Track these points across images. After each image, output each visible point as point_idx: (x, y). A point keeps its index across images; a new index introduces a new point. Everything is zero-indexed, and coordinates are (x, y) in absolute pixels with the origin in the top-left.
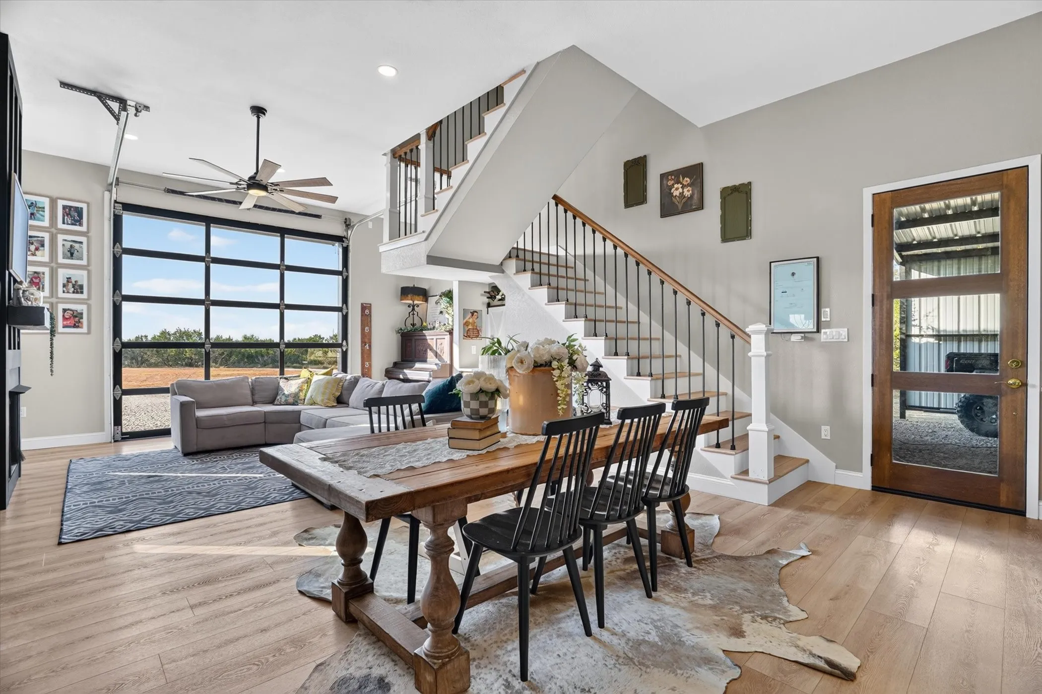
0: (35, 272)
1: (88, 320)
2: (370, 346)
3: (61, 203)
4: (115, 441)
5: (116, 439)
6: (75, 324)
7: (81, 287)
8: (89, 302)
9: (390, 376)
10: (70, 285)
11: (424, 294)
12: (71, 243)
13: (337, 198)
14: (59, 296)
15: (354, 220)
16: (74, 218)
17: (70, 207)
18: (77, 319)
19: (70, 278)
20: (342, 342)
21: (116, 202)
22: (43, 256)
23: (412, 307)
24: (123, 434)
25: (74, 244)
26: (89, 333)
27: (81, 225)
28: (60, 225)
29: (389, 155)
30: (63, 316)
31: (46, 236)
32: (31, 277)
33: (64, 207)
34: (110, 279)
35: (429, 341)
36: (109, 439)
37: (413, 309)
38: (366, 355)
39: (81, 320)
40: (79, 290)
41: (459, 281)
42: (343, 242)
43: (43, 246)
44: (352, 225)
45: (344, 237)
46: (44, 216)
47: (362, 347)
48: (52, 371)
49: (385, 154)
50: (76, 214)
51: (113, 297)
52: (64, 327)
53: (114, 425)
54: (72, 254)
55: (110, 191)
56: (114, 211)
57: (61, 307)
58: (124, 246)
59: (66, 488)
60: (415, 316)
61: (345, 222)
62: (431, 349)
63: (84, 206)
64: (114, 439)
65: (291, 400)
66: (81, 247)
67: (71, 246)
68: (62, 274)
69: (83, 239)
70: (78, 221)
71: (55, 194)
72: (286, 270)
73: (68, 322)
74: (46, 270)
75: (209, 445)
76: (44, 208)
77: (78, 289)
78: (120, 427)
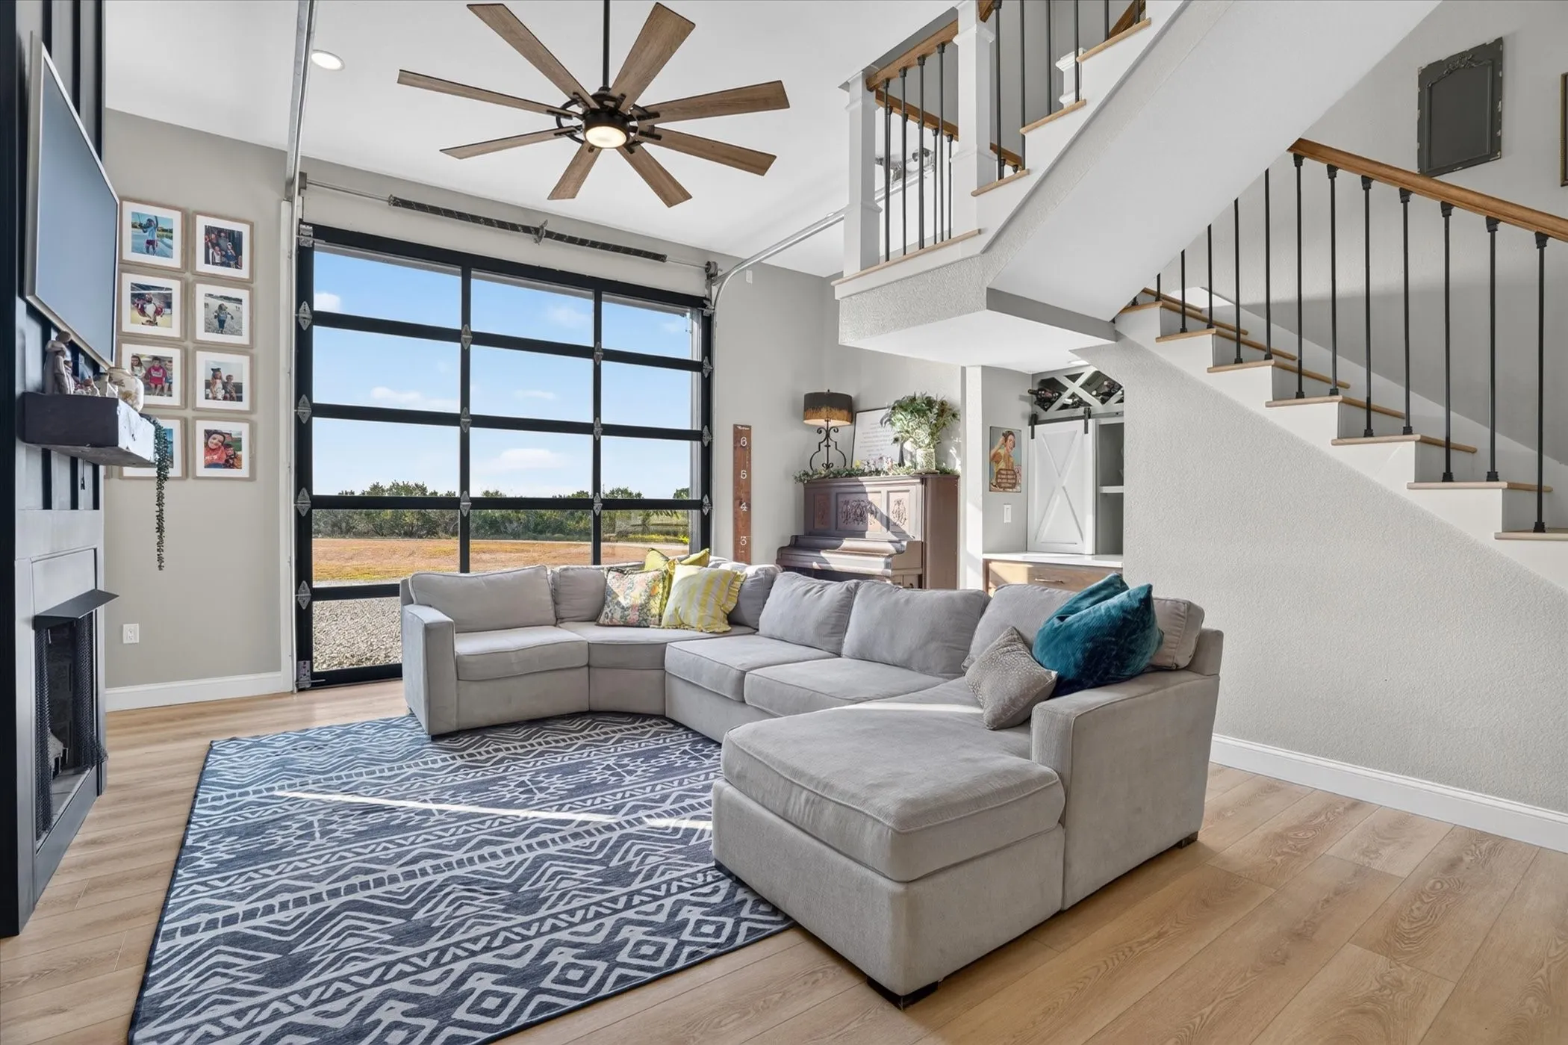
0: (156, 358)
1: (251, 452)
2: (749, 506)
3: (202, 223)
4: (300, 690)
5: (301, 687)
6: (227, 461)
7: (239, 388)
8: (254, 417)
9: (787, 563)
10: (219, 384)
11: (846, 406)
12: (220, 302)
13: (775, 157)
14: (199, 405)
15: (722, 268)
16: (226, 252)
17: (220, 231)
18: (230, 451)
19: (218, 370)
20: (702, 498)
21: (301, 222)
22: (170, 326)
23: (824, 432)
24: (315, 676)
25: (226, 304)
26: (252, 478)
27: (238, 265)
28: (201, 266)
29: (859, 87)
30: (206, 444)
31: (175, 287)
32: (148, 366)
33: (209, 230)
34: (290, 373)
35: (871, 497)
36: (290, 686)
37: (828, 436)
38: (742, 524)
39: (239, 453)
40: (234, 395)
41: (983, 367)
42: (705, 306)
43: (169, 305)
44: (720, 274)
45: (705, 298)
46: (170, 247)
47: (734, 507)
48: (160, 559)
49: (846, 86)
50: (229, 245)
51: (296, 407)
52: (210, 465)
53: (299, 659)
54: (222, 323)
55: (290, 199)
56: (298, 240)
57: (201, 426)
58: (316, 308)
59: (182, 845)
60: (832, 448)
61: (707, 270)
62: (874, 513)
63: (244, 229)
64: (297, 685)
65: (634, 616)
66: (238, 309)
67: (221, 307)
68: (204, 362)
69: (243, 294)
70: (232, 259)
71: (193, 206)
72: (604, 359)
73: (215, 457)
74: (175, 354)
75: (480, 717)
76: (171, 231)
77: (233, 392)
78: (308, 662)
